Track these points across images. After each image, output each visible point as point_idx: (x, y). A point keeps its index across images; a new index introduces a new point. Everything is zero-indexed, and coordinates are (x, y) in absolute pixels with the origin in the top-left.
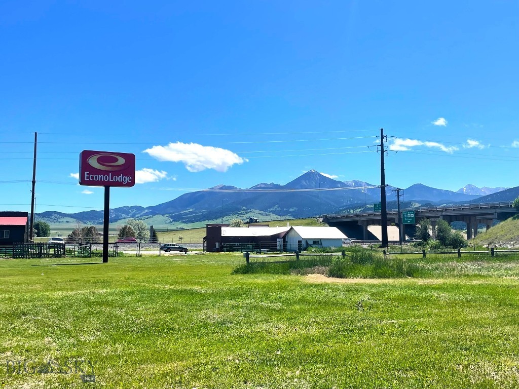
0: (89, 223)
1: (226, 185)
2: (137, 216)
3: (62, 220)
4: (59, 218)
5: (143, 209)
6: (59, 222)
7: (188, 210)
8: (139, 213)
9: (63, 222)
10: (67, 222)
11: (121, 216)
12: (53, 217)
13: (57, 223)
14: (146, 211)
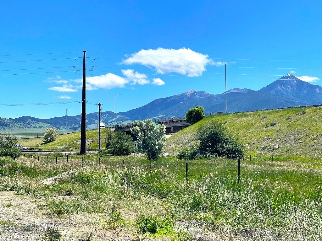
0: (62, 128)
1: (198, 91)
2: (109, 121)
3: (37, 125)
4: (33, 123)
5: (115, 115)
6: (33, 127)
7: (158, 116)
8: (111, 119)
9: (36, 127)
10: (41, 127)
11: (94, 121)
12: (28, 122)
13: (31, 128)
14: (118, 117)
